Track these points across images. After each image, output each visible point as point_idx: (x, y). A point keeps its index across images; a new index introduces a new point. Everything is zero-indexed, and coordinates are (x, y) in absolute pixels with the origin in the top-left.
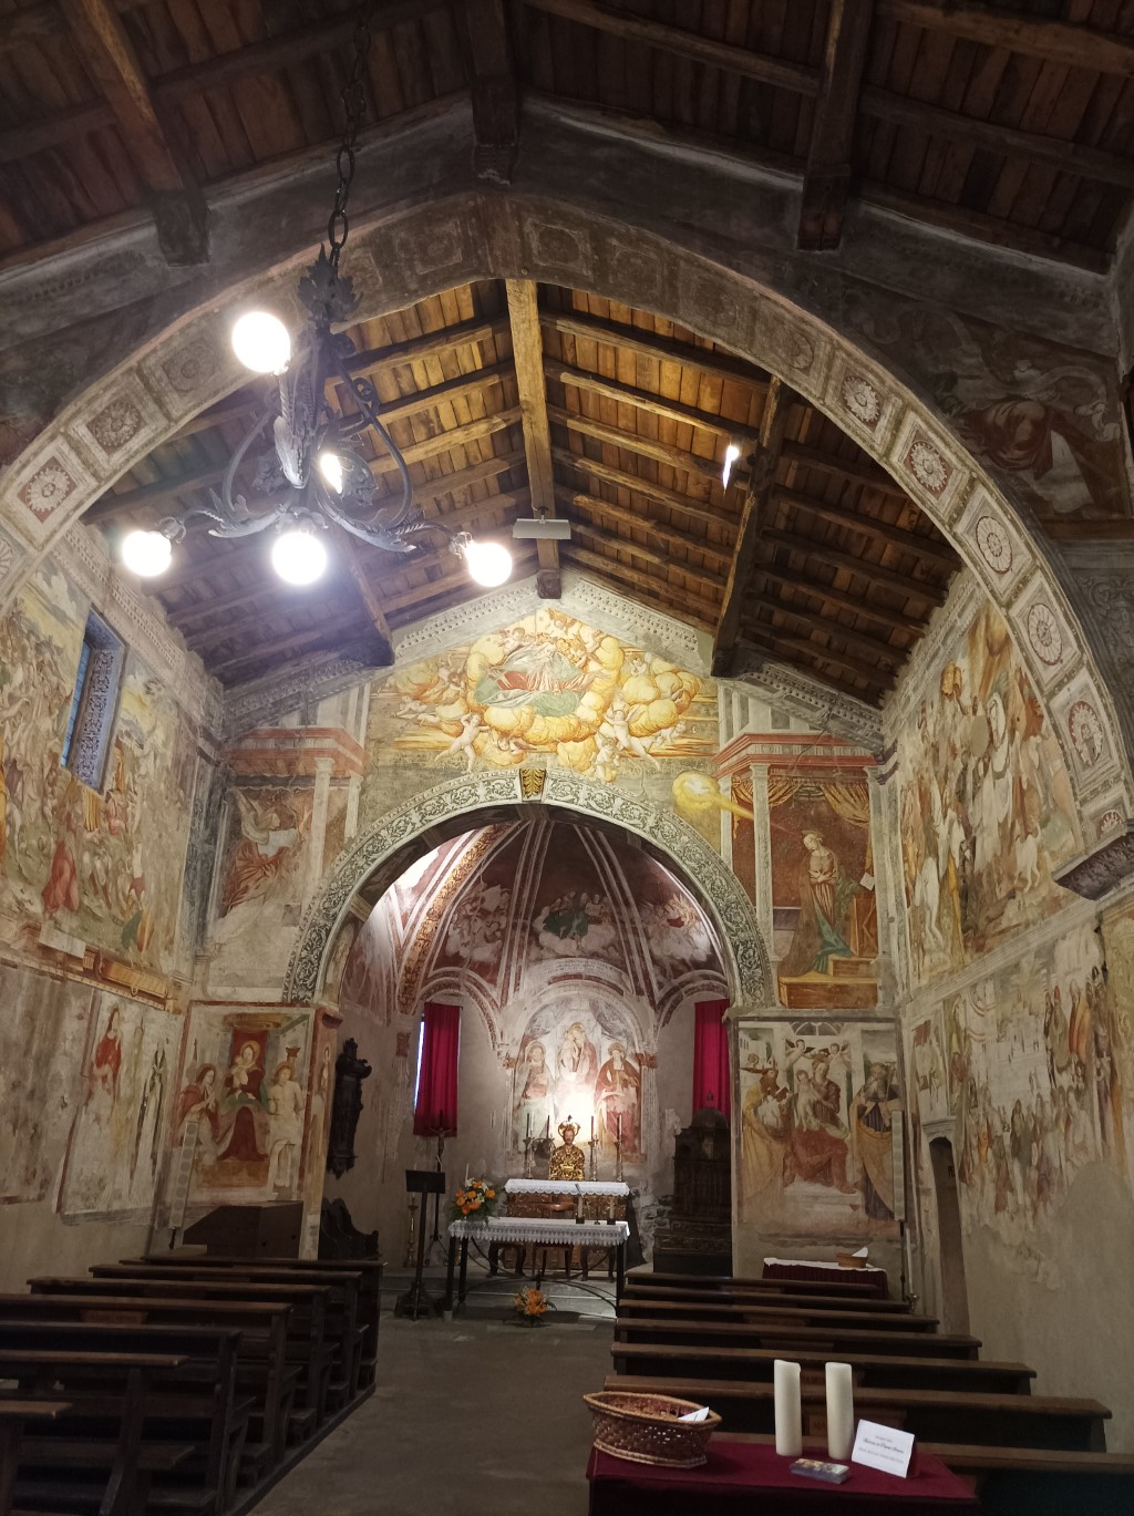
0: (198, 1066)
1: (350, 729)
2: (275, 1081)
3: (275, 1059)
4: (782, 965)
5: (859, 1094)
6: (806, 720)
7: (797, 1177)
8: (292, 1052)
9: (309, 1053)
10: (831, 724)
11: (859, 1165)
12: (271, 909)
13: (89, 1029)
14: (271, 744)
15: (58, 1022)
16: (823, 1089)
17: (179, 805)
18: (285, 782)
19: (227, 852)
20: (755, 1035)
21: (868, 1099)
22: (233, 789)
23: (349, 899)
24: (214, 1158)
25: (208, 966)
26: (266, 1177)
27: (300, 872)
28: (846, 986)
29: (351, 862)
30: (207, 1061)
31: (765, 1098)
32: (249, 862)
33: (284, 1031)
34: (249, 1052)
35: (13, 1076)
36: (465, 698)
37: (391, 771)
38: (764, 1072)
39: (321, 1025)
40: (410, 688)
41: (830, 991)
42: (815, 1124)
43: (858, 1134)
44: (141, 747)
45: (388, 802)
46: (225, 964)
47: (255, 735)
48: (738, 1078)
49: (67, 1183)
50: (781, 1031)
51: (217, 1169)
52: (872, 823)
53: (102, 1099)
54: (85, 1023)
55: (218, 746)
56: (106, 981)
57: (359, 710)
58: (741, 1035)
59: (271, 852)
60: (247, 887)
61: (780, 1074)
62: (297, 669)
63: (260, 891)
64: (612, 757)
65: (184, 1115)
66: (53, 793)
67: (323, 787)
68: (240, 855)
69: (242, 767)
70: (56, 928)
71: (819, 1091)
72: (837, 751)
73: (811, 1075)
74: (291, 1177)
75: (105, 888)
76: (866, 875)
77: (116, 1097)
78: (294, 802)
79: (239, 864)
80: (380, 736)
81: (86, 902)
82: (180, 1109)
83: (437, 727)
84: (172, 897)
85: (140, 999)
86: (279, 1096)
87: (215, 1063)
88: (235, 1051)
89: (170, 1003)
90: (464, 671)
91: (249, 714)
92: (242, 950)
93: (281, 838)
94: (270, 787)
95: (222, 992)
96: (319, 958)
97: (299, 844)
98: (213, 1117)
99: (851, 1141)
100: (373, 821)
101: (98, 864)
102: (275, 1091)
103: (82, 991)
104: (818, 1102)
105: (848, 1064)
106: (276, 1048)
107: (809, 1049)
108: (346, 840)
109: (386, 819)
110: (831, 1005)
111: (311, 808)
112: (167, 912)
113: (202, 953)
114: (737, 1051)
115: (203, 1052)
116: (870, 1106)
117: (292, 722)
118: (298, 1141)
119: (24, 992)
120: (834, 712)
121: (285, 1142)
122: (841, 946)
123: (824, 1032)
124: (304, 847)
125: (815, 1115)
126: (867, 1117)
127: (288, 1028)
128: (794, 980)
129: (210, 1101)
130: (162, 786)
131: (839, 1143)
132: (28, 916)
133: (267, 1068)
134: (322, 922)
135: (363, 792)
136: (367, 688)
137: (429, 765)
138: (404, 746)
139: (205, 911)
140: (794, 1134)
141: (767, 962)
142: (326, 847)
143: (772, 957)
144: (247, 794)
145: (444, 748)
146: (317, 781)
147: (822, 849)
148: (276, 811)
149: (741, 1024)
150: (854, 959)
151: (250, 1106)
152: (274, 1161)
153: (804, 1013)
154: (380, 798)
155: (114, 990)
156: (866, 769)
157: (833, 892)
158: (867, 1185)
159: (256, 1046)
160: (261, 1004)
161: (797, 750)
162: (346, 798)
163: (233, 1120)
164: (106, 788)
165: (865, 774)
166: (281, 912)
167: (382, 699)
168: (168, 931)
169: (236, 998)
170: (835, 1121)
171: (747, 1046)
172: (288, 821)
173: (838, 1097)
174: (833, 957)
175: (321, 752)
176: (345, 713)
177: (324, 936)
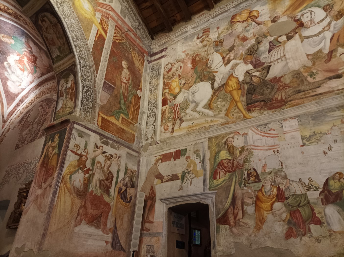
4: (102, 107)
5: (120, 181)
6: (131, 21)
7: (83, 222)
10: (138, 30)
11: (113, 219)
16: (106, 174)
20: (81, 135)
21: (124, 185)
28: (125, 130)
31: (78, 170)
38: (81, 156)
41: (118, 129)
42: (99, 192)
43: (117, 202)
48: (66, 154)
50: (94, 138)
52: (143, 74)
58: (74, 131)
61: (89, 160)
71: (105, 175)
72: (138, 41)
73: (103, 165)
76: (139, 90)
99: (113, 205)
104: (103, 180)
105: (119, 166)
107: (105, 152)
110: (118, 135)
114: (69, 139)
116: (124, 188)
120: (140, 28)
122: (126, 112)
123: (113, 147)
125: (100, 187)
126: (122, 194)
128: (105, 117)
131: (107, 205)
140: (88, 195)
141: (96, 102)
143: (98, 101)
147: (127, 70)
149: (76, 126)
150: (129, 120)
153: (107, 134)
156: (145, 54)
157: (128, 89)
158: (115, 230)
161: (126, 29)
165: (144, 55)
170: (108, 193)
171: (75, 139)
173: (112, 180)
174: (122, 115)
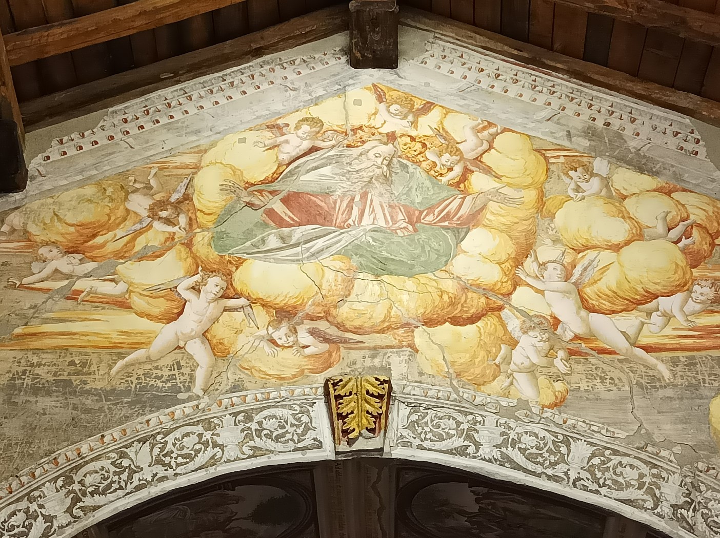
64: (550, 354)
83: (122, 305)
137: (98, 383)
138: (36, 344)
145: (136, 346)
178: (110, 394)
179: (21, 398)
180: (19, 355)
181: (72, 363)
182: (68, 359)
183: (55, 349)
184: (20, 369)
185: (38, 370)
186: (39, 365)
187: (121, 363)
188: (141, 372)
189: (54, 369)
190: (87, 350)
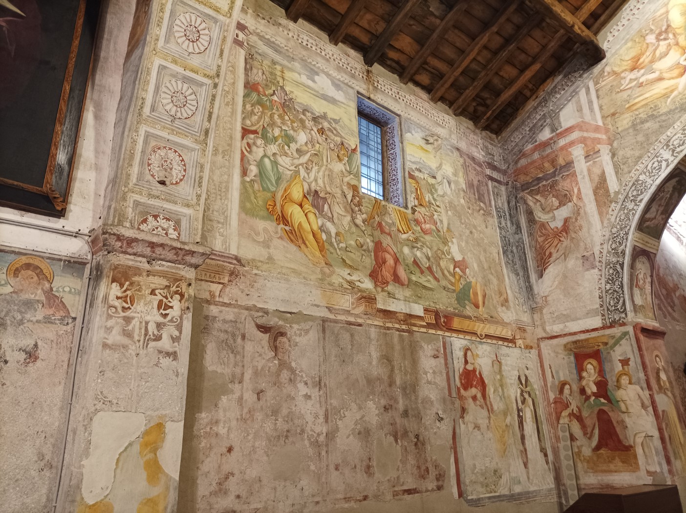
0: (557, 383)
1: (588, 118)
2: (619, 387)
3: (612, 369)
8: (625, 362)
9: (639, 360)
12: (573, 262)
13: (446, 364)
14: (536, 156)
15: (415, 362)
17: (482, 212)
18: (554, 174)
19: (530, 234)
22: (521, 194)
23: (630, 237)
24: (590, 450)
25: (541, 313)
26: (637, 464)
27: (585, 230)
29: (623, 208)
30: (562, 379)
32: (546, 236)
33: (612, 347)
34: (590, 367)
35: (383, 402)
36: (677, 44)
37: (631, 130)
39: (642, 337)
40: (627, 65)
44: (434, 177)
45: (637, 153)
46: (553, 309)
47: (524, 155)
49: (462, 476)
51: (595, 458)
53: (476, 414)
54: (442, 361)
55: (504, 173)
56: (450, 330)
57: (590, 102)
59: (559, 224)
60: (551, 254)
62: (538, 100)
63: (561, 252)
65: (558, 419)
66: (360, 210)
67: (581, 166)
68: (539, 233)
69: (522, 178)
70: (390, 297)
74: (660, 464)
75: (429, 269)
77: (490, 410)
78: (564, 185)
79: (540, 239)
80: (612, 111)
81: (414, 278)
82: (554, 415)
83: (660, 79)
84: (496, 271)
85: (489, 341)
86: (625, 398)
87: (568, 379)
88: (580, 369)
89: (520, 342)
90: (669, 26)
91: (517, 145)
92: (561, 297)
93: (564, 212)
94: (544, 183)
95: (556, 329)
96: (622, 287)
97: (577, 212)
98: (579, 419)
100: (630, 172)
101: (418, 254)
102: (621, 394)
103: (431, 340)
106: (611, 361)
108: (612, 195)
109: (640, 167)
111: (577, 184)
112: (495, 281)
113: (535, 306)
115: (557, 372)
117: (545, 135)
118: (656, 434)
119: (374, 342)
121: (644, 434)
124: (582, 211)
127: (615, 344)
129: (573, 407)
130: (462, 201)
132: (360, 290)
133: (608, 376)
134: (614, 260)
135: (613, 155)
136: (591, 84)
137: (663, 110)
138: (635, 107)
139: (528, 277)
142: (599, 205)
144: (531, 193)
145: (672, 91)
146: (575, 164)
148: (553, 196)
151: (605, 408)
152: (639, 451)
154: (629, 153)
155: (462, 336)
159: (594, 362)
160: (588, 331)
162: (601, 166)
163: (595, 420)
164: (410, 206)
166: (580, 262)
167: (605, 85)
168: (501, 294)
169: (567, 331)
172: (564, 199)
175: (572, 144)
176: (580, 109)
177: (619, 269)
178: (670, 112)
179: (638, 127)
180: (631, 114)
181: (651, 108)
182: (649, 107)
183: (643, 106)
184: (634, 118)
185: (640, 116)
186: (640, 114)
187: (669, 100)
188: (678, 99)
189: (645, 113)
190: (655, 101)
